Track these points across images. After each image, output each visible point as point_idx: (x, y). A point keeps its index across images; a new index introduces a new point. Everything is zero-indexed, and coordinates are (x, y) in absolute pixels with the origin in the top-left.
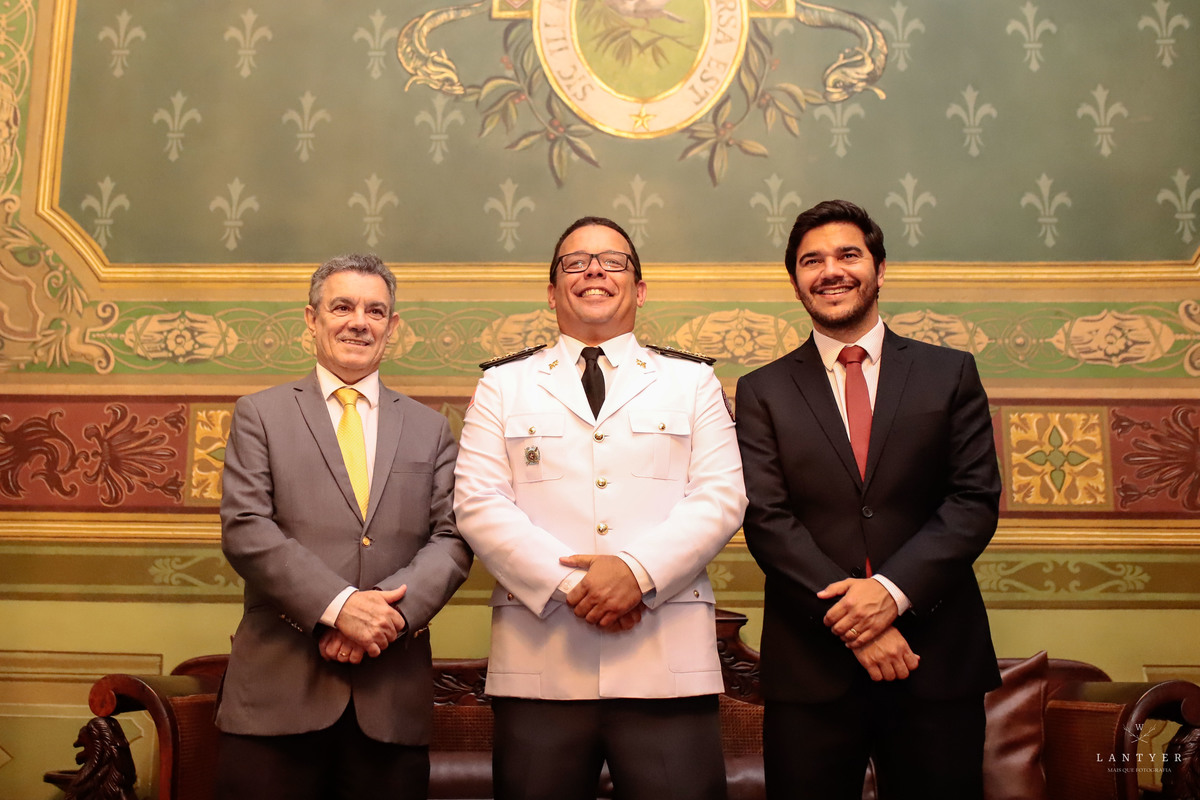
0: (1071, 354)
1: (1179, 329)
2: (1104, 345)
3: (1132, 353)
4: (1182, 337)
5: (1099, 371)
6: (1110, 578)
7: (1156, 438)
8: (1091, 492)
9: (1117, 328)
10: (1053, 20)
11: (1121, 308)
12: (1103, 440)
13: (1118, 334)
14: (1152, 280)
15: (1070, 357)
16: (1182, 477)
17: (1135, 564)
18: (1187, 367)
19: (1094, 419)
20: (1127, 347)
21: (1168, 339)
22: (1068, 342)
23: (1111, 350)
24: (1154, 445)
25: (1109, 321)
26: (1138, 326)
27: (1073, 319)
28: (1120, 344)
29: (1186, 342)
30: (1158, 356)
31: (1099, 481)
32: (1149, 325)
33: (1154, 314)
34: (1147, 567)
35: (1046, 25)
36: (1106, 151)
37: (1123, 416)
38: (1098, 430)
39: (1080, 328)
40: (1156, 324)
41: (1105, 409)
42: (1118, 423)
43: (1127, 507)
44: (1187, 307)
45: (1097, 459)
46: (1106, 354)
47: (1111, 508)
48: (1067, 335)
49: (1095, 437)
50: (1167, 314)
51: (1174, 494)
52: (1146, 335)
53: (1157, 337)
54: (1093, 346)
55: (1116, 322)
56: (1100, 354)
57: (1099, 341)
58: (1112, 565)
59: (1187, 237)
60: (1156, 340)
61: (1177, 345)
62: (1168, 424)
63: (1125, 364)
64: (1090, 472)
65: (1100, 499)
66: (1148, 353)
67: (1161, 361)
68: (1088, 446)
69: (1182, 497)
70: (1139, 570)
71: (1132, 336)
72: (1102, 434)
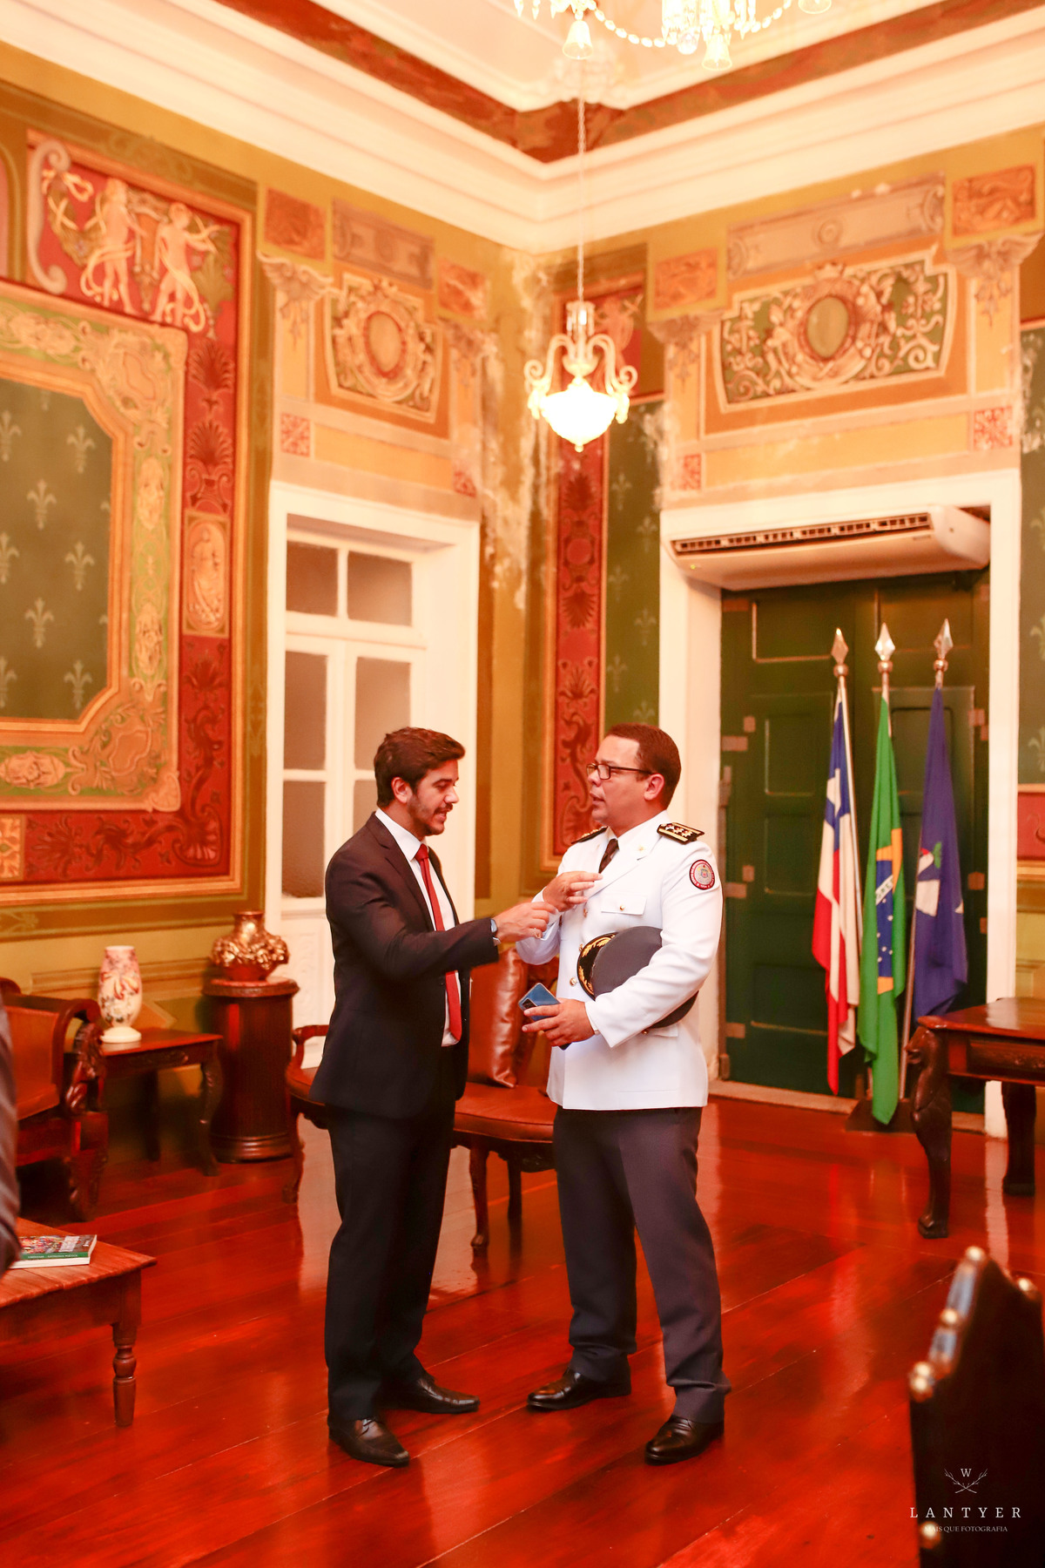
0: (8, 780)
1: (67, 765)
2: (26, 774)
3: (42, 780)
4: (69, 770)
5: (23, 792)
6: (17, 922)
7: (50, 835)
8: (11, 869)
9: (36, 763)
10: (18, 548)
11: (39, 750)
12: (21, 836)
13: (35, 767)
14: (57, 733)
15: (7, 783)
16: (60, 858)
17: (31, 913)
18: (70, 790)
19: (17, 822)
20: (39, 776)
21: (62, 770)
22: (7, 773)
23: (31, 777)
24: (48, 839)
25: (29, 759)
26: (46, 762)
27: (10, 756)
28: (36, 774)
29: (71, 774)
30: (55, 782)
31: (17, 862)
32: (52, 762)
33: (56, 755)
34: (38, 914)
35: (14, 551)
36: (39, 644)
37: (35, 820)
38: (18, 830)
39: (14, 763)
40: (56, 761)
41: (23, 817)
42: (30, 825)
43: (31, 878)
44: (73, 752)
45: (16, 848)
46: (28, 780)
47: (21, 878)
48: (7, 767)
49: (16, 834)
50: (61, 755)
51: (56, 869)
52: (51, 768)
53: (55, 769)
54: (20, 775)
55: (35, 760)
56: (24, 781)
57: (24, 772)
58: (19, 914)
59: (78, 705)
60: (54, 771)
61: (67, 775)
62: (56, 825)
63: (34, 788)
64: (12, 856)
65: (16, 873)
66: (50, 780)
67: (57, 786)
68: (12, 840)
69: (60, 870)
70: (33, 916)
71: (43, 769)
72: (21, 832)
